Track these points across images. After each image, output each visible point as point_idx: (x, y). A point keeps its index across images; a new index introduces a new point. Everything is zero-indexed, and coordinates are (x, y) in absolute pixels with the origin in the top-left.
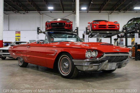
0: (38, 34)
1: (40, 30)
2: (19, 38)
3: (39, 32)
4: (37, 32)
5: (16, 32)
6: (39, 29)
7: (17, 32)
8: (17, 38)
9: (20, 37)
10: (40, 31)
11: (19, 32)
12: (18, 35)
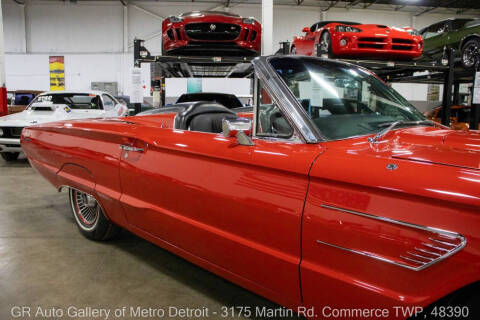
0: (136, 65)
1: (144, 49)
2: (61, 76)
3: (140, 57)
4: (136, 58)
5: (51, 57)
6: (142, 44)
7: (55, 59)
8: (54, 75)
9: (63, 72)
10: (144, 54)
11: (60, 59)
12: (56, 66)
